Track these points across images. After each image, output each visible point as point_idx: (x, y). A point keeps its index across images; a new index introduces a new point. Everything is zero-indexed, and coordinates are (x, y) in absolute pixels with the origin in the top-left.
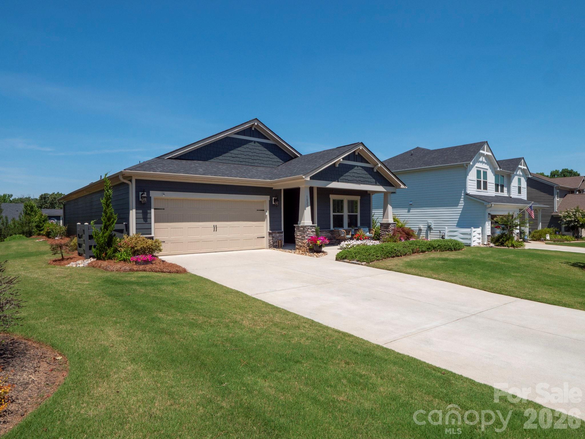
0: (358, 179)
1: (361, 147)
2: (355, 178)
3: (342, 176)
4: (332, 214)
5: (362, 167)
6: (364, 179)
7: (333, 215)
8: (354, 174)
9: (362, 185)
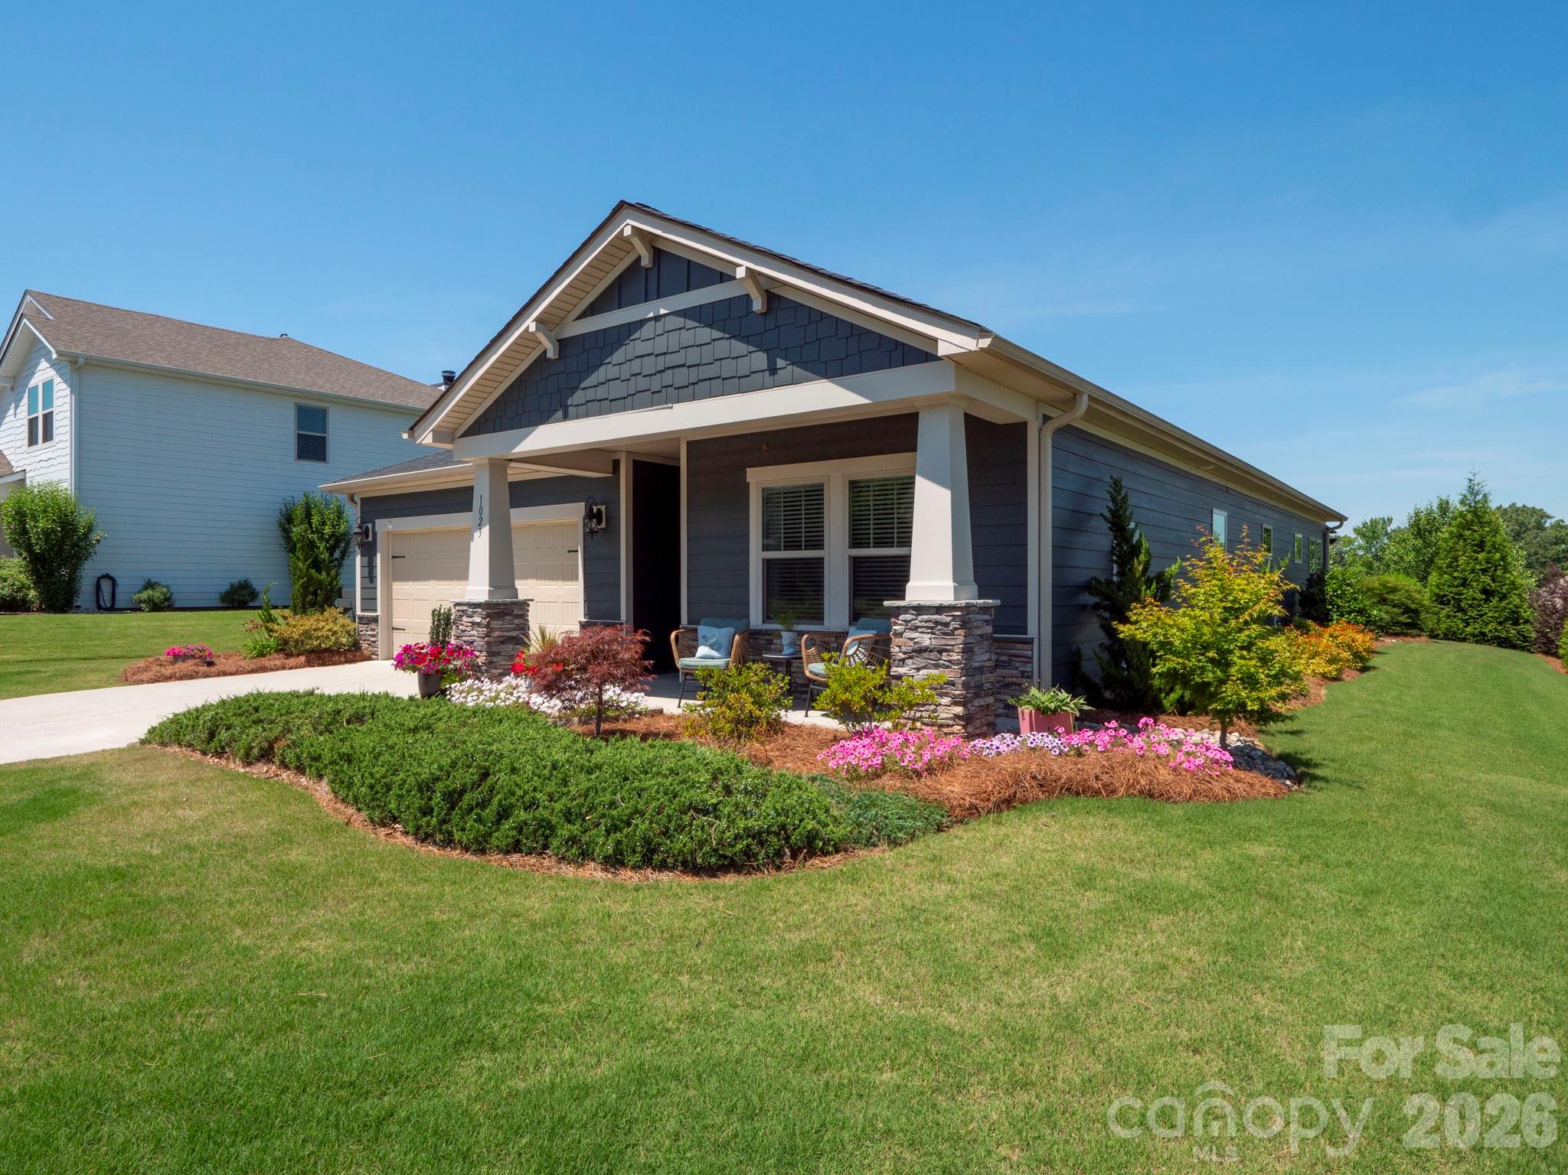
0: (656, 383)
1: (627, 226)
2: (642, 383)
3: (574, 389)
4: (756, 556)
5: (683, 313)
6: (693, 375)
7: (768, 564)
8: (636, 366)
9: (679, 407)
